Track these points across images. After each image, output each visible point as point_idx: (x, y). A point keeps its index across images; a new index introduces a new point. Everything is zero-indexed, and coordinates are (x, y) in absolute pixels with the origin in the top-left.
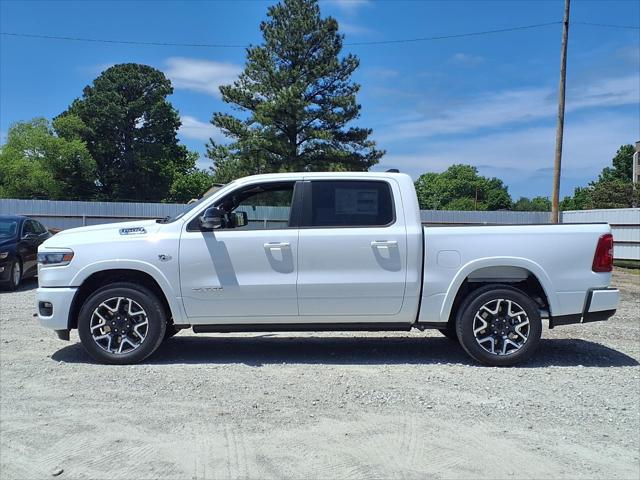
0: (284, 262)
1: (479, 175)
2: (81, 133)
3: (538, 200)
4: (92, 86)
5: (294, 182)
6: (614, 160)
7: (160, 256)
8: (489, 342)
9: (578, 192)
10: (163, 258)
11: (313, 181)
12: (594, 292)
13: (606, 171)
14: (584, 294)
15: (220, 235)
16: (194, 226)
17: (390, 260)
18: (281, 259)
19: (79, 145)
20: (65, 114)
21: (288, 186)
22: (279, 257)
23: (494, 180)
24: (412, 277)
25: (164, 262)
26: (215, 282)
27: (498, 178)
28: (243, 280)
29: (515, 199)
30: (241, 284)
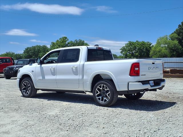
0: (54, 72)
2: (177, 38)
4: (181, 24)
5: (60, 50)
8: (100, 98)
10: (33, 71)
11: (64, 50)
12: (130, 83)
14: (127, 83)
17: (75, 72)
19: (176, 42)
20: (173, 33)
21: (59, 51)
24: (81, 77)
26: (41, 78)
28: (47, 77)
30: (45, 78)
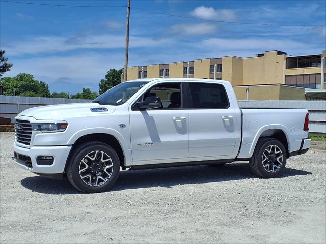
0: (183, 128)
1: (34, 79)
3: (62, 93)
6: (106, 76)
7: (120, 125)
8: (267, 166)
9: (84, 90)
10: (122, 126)
12: (304, 140)
13: (102, 81)
15: (150, 112)
16: (135, 107)
18: (181, 126)
22: (180, 126)
23: (41, 83)
24: (238, 135)
25: (122, 129)
26: (149, 140)
27: (43, 82)
28: (164, 138)
29: (52, 93)
30: (162, 141)
